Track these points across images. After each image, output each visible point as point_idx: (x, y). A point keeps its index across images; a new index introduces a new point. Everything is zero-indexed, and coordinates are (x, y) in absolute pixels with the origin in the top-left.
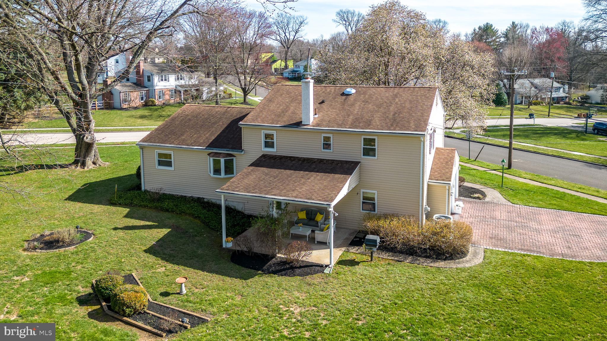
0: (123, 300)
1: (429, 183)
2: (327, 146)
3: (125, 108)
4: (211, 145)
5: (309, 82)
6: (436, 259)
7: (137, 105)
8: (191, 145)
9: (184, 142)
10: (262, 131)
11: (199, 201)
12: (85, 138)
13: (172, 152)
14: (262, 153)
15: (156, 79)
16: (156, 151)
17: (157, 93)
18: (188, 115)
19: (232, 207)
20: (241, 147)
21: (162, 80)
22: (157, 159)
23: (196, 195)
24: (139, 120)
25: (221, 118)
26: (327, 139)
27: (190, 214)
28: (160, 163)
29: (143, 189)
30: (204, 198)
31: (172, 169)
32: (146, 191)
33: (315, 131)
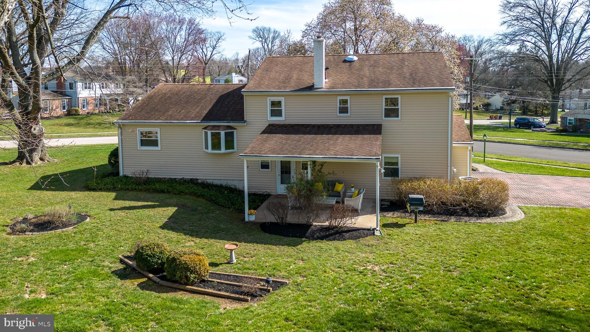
0: (186, 263)
2: (344, 110)
3: (46, 118)
4: (206, 119)
5: (323, 41)
6: (479, 216)
7: (59, 114)
8: (182, 119)
9: (171, 117)
10: (268, 98)
11: (193, 181)
12: (32, 129)
13: (159, 129)
14: (268, 123)
15: (79, 85)
16: (138, 129)
17: (81, 101)
18: (165, 94)
19: (233, 187)
20: (244, 118)
21: (86, 88)
22: (138, 139)
23: (188, 177)
24: (66, 128)
25: (206, 94)
26: (344, 102)
27: (190, 194)
28: (143, 143)
29: (121, 174)
30: (198, 179)
31: (158, 148)
32: (126, 177)
33: (330, 94)
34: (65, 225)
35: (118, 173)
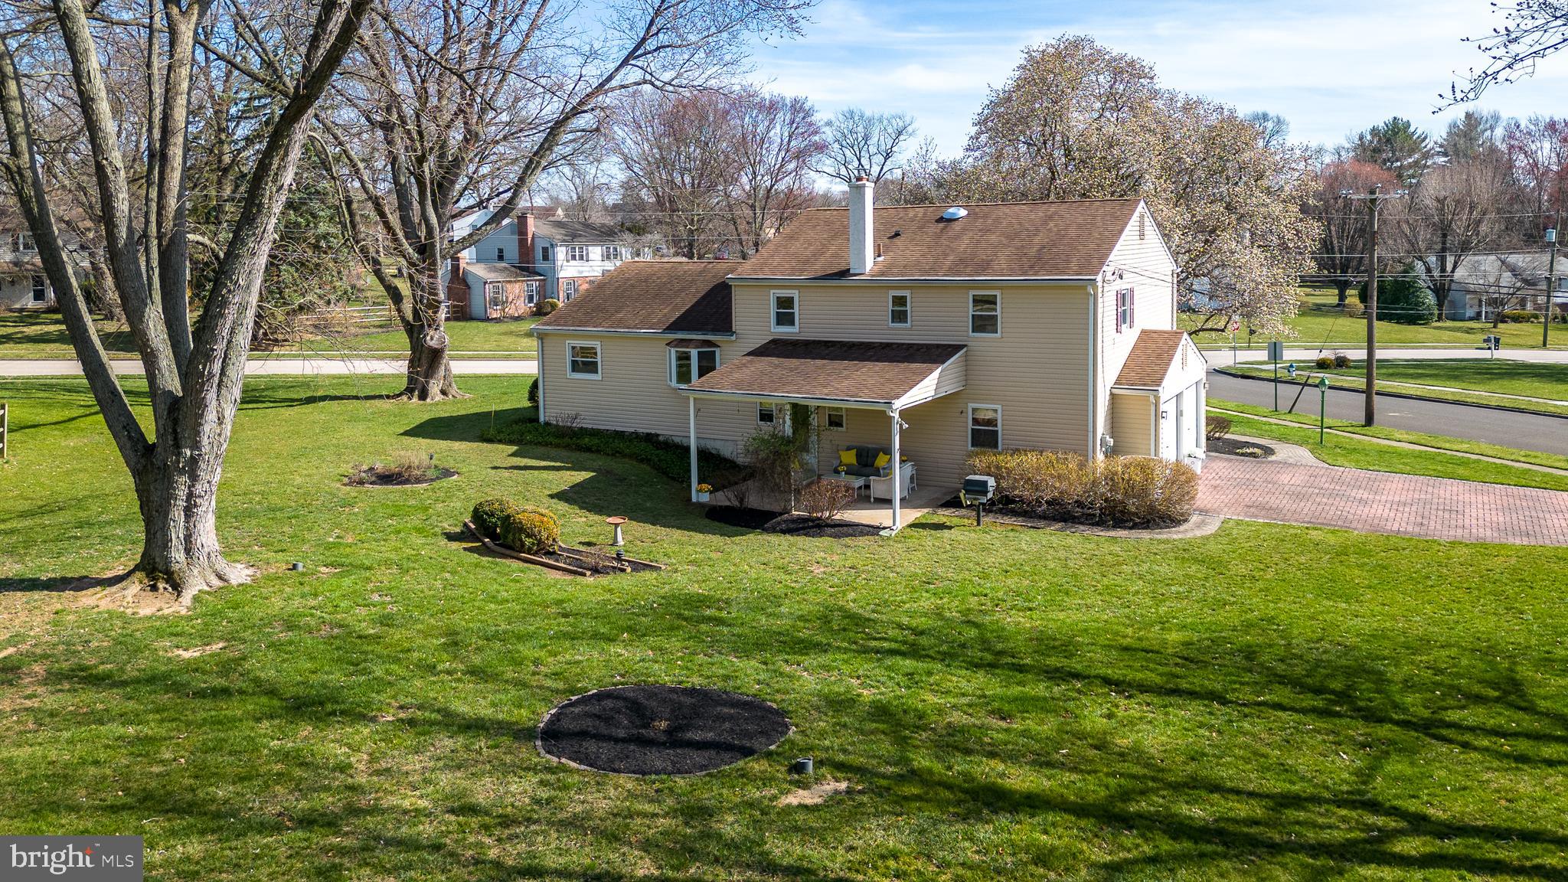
0: (521, 523)
1: (1114, 391)
2: (899, 316)
3: (492, 319)
4: (673, 327)
5: (864, 186)
7: (520, 312)
8: (635, 327)
9: (620, 323)
10: (772, 291)
11: (650, 438)
12: (428, 338)
13: (599, 343)
14: (771, 338)
15: (561, 253)
16: (568, 342)
17: (563, 286)
18: (628, 279)
19: (714, 452)
20: (731, 326)
21: (574, 258)
22: (568, 359)
23: (642, 430)
24: (525, 340)
25: (693, 281)
26: (900, 301)
27: (631, 456)
28: (576, 367)
29: (542, 419)
30: (658, 435)
31: (598, 377)
32: (547, 424)
33: (874, 285)
34: (418, 481)
35: (537, 420)
